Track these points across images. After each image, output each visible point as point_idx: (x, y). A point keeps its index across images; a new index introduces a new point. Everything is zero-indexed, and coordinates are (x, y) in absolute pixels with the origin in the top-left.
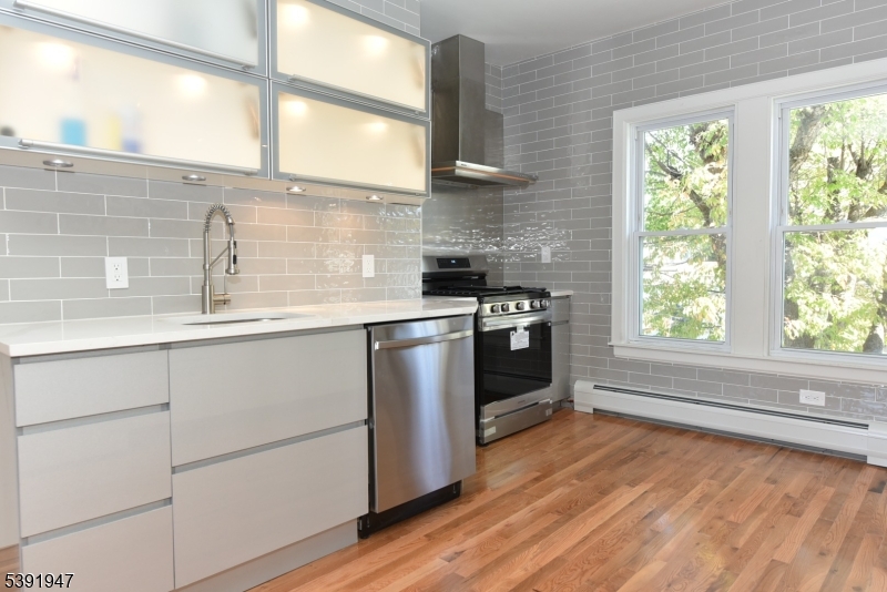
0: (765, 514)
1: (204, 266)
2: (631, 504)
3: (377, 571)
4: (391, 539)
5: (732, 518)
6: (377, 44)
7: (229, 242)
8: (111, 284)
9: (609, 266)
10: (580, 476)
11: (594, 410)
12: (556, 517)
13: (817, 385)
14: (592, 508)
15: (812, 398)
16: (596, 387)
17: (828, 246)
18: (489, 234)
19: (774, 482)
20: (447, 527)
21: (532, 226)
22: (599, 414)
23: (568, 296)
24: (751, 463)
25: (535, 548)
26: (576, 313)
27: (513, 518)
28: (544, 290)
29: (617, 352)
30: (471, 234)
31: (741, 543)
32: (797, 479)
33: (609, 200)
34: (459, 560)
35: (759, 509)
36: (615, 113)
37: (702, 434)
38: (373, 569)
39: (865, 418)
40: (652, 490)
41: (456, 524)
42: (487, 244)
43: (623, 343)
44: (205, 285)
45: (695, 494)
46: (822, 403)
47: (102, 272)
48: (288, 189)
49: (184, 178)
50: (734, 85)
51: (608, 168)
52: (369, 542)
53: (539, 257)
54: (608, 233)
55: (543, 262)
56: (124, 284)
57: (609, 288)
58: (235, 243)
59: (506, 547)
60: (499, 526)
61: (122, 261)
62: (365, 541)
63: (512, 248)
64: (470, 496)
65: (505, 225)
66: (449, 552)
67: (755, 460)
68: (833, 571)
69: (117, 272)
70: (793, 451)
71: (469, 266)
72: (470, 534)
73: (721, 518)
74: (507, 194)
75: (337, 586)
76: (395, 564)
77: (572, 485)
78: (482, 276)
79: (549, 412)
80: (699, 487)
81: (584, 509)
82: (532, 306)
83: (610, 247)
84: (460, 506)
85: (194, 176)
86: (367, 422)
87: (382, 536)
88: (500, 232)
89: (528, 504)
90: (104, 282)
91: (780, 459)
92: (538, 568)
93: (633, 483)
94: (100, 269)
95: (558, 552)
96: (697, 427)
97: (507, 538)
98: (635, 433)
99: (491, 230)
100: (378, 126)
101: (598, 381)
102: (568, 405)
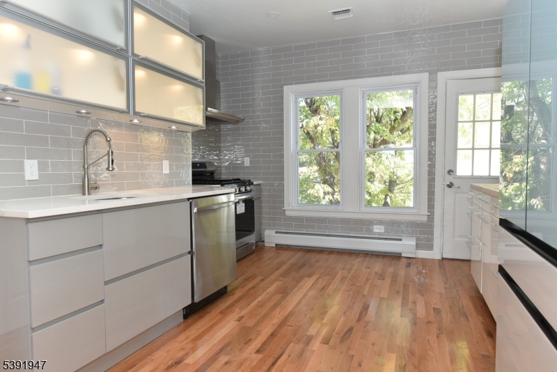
0: (370, 281)
1: (84, 166)
2: (313, 284)
3: (203, 332)
4: (201, 317)
5: (358, 284)
6: (177, 40)
7: (109, 152)
8: (28, 177)
9: (282, 168)
10: (283, 275)
11: (276, 245)
12: (281, 295)
13: (380, 222)
14: (296, 289)
15: (378, 229)
16: (276, 232)
17: (370, 158)
18: (212, 149)
19: (369, 268)
20: (228, 307)
21: (238, 145)
22: (279, 247)
23: (260, 184)
24: (356, 262)
25: (278, 309)
26: (264, 193)
27: (260, 299)
28: (250, 181)
29: (287, 213)
30: (199, 149)
31: (366, 293)
32: (378, 266)
33: (282, 133)
34: (243, 320)
35: (367, 280)
36: (285, 87)
37: (331, 251)
38: (201, 331)
39: (400, 236)
40: (319, 278)
41: (232, 305)
42: (210, 155)
43: (290, 208)
44: (85, 178)
45: (339, 276)
46: (383, 231)
47: (22, 169)
48: (131, 121)
49: (77, 112)
50: (343, 79)
51: (282, 115)
52: (190, 320)
53: (243, 162)
54: (282, 150)
55: (245, 165)
56: (36, 177)
57: (282, 179)
58: (112, 152)
59: (264, 311)
60: (255, 302)
61: (35, 162)
62: (187, 320)
63: (227, 158)
64: (232, 292)
65: (222, 145)
66: (236, 317)
67: (358, 260)
68: (403, 298)
69: (31, 169)
70: (372, 255)
71: (206, 168)
72: (242, 309)
73: (354, 285)
74: (223, 127)
75: (186, 342)
76: (211, 327)
77: (281, 280)
78: (212, 173)
79: (254, 247)
80: (339, 274)
81: (292, 290)
82: (239, 191)
83: (283, 158)
84: (230, 297)
85: (83, 111)
86: (191, 252)
87: (195, 316)
88: (219, 149)
89: (264, 291)
90: (23, 176)
91: (368, 259)
92: (284, 317)
93: (310, 276)
94: (21, 168)
95: (290, 309)
96: (328, 248)
97: (262, 307)
98: (300, 254)
99: (212, 147)
100: (178, 87)
101: (277, 229)
102: (261, 244)
